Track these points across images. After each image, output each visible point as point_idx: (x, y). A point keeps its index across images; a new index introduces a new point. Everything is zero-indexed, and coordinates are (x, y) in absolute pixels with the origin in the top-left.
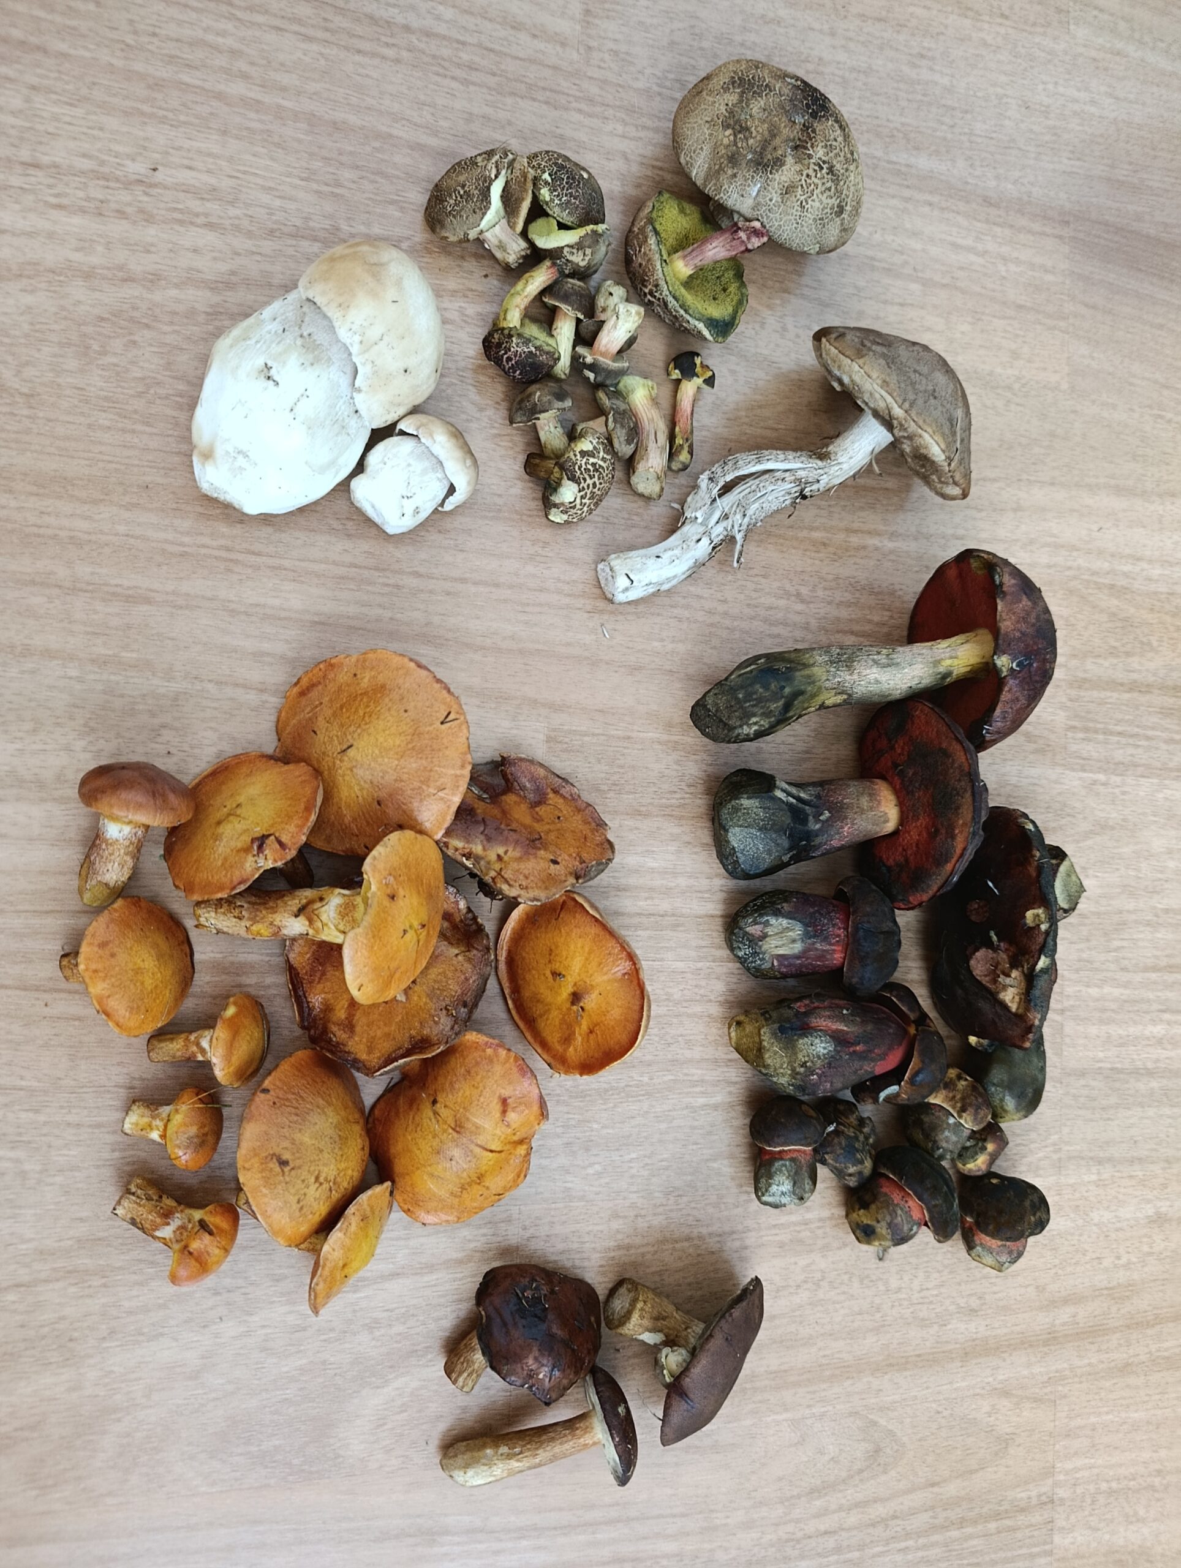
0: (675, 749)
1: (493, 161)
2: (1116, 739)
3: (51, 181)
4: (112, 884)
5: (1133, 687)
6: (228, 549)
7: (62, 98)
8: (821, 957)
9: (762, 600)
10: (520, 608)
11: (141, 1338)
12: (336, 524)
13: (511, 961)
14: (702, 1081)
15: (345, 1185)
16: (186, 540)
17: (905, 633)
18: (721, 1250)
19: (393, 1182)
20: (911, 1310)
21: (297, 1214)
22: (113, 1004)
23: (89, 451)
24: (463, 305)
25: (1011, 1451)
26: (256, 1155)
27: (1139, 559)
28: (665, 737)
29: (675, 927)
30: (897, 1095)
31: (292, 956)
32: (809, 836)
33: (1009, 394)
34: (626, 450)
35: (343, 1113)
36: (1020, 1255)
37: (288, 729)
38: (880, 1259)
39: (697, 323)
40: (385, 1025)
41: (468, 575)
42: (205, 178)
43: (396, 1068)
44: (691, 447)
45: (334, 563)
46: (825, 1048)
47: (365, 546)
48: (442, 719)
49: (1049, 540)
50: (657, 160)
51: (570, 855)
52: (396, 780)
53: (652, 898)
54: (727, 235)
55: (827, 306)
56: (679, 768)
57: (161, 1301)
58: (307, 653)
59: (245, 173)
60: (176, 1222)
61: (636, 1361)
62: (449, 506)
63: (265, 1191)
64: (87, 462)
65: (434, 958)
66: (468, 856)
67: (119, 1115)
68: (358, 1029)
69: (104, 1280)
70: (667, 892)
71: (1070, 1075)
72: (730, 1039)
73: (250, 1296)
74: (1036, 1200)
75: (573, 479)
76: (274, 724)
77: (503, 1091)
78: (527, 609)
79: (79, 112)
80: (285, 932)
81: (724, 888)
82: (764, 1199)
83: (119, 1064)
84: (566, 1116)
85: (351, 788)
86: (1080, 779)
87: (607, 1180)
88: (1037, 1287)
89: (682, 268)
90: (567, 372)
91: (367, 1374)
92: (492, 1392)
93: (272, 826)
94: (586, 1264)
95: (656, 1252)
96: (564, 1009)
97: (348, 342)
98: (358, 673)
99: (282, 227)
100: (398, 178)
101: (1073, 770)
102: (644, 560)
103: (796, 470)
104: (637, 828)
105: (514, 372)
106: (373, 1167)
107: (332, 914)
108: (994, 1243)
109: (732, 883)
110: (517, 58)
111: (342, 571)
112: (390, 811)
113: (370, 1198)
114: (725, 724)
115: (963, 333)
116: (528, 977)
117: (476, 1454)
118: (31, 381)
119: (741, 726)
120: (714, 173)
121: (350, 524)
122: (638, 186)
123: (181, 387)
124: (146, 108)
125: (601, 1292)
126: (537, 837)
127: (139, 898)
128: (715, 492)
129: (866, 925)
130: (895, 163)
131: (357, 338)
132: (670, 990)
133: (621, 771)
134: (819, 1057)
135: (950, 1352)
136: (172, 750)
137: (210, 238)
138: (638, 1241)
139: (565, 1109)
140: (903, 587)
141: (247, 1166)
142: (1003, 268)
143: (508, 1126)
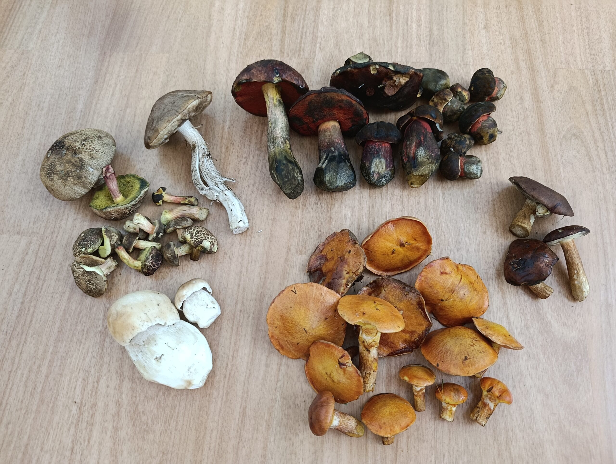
0: (305, 206)
1: (76, 270)
2: (303, 40)
3: (79, 443)
4: (356, 424)
5: (283, 32)
6: (225, 377)
7: (46, 438)
8: (387, 152)
9: (248, 172)
10: (250, 264)
11: (532, 417)
12: (216, 334)
13: (387, 270)
14: (433, 198)
15: (474, 335)
16: (221, 393)
17: (262, 118)
18: (498, 192)
19: (472, 317)
20: (521, 121)
21: (485, 353)
22: (403, 424)
23: (186, 430)
24: (131, 284)
25: (574, 85)
26: (463, 369)
27: (234, 29)
28: (300, 209)
29: (374, 207)
30: (440, 124)
31: (384, 355)
32: (340, 155)
33: (171, 76)
34: (190, 222)
35: (446, 336)
36: (500, 80)
37: (296, 354)
38: (502, 132)
39: (142, 193)
40: (412, 319)
41: (237, 284)
42: (79, 383)
43: (429, 315)
44: (189, 197)
45: (231, 335)
46: (422, 151)
47: (225, 323)
48: (294, 294)
49: (227, 62)
50: (76, 207)
51: (347, 246)
52: (318, 312)
53: (363, 216)
54: (108, 181)
55: (135, 144)
56: (312, 205)
57: (518, 408)
58: (266, 347)
59: (77, 367)
60: (488, 401)
61: (540, 226)
62: (210, 290)
63: (477, 366)
64: (190, 431)
65: (386, 299)
66: (347, 285)
67: (445, 423)
68: (413, 329)
69: (510, 431)
70: (360, 210)
71: (431, 60)
72: (417, 187)
73: (516, 374)
74: (479, 73)
75: (201, 242)
76: (294, 360)
77: (438, 274)
78: (250, 261)
79: (52, 432)
80: (376, 357)
81: (359, 188)
82: (479, 175)
83: (426, 423)
84: (447, 251)
85: (320, 330)
86: (318, 53)
87: (471, 236)
88: (512, 74)
89: (119, 198)
90: (159, 244)
91: (546, 329)
92: (553, 281)
93: (335, 360)
94: (503, 244)
95: (499, 218)
96: (406, 250)
97: (147, 327)
98: (275, 326)
99: (99, 353)
100: (81, 307)
101: (315, 56)
102: (233, 216)
103: (199, 157)
104: (336, 221)
105: (159, 264)
106: (466, 325)
107: (369, 338)
108: (496, 89)
109: (357, 185)
110: (35, 260)
111: (234, 332)
112: (330, 314)
113: (479, 326)
114: (297, 186)
115: (146, 93)
116: (393, 264)
117: (577, 288)
118: (158, 453)
119: (298, 180)
120: (84, 185)
121: (216, 329)
122: (86, 215)
123: (161, 394)
124: (51, 406)
125: (514, 239)
126: (339, 259)
127: (361, 413)
128: (207, 188)
129: (375, 134)
130: (80, 117)
131: (146, 323)
132: (398, 210)
133: (313, 226)
134: (425, 153)
135: (537, 107)
136: (304, 400)
137: (103, 381)
138: (495, 224)
139: (444, 251)
140: (244, 118)
141: (467, 372)
142: (122, 77)
143: (451, 272)
